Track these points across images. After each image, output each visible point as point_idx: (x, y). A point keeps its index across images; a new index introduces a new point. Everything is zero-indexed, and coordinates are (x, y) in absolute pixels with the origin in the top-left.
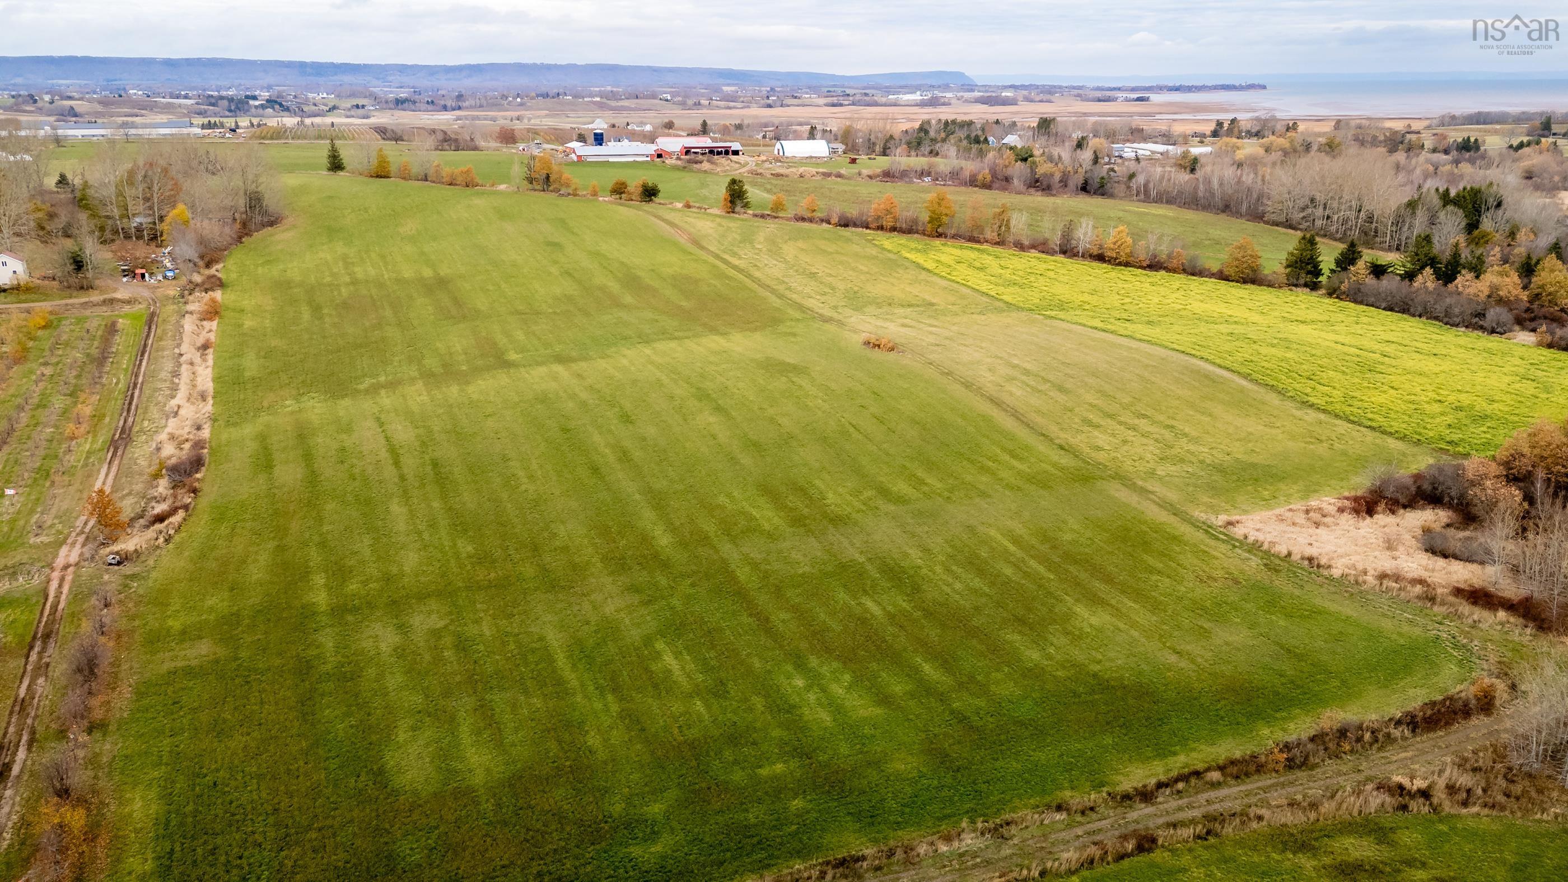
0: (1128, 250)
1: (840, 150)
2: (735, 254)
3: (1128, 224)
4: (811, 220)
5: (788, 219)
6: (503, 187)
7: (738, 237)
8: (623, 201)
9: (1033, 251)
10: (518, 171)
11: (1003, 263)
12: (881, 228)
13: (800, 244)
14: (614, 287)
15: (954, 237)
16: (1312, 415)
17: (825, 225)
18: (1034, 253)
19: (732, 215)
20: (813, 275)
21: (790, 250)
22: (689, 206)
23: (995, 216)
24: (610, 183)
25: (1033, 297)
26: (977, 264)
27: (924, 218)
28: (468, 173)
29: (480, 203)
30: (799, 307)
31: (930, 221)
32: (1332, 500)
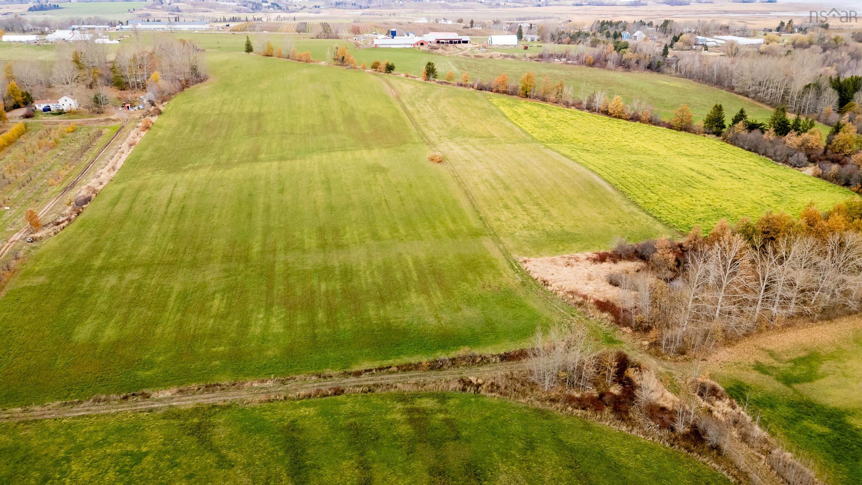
0: (620, 110)
2: (413, 104)
4: (465, 86)
5: (454, 85)
6: (323, 63)
7: (421, 94)
8: (377, 72)
9: (573, 107)
10: (329, 55)
11: (550, 114)
12: (498, 91)
13: (451, 100)
14: (339, 121)
15: (536, 98)
17: (471, 89)
18: (573, 109)
19: (427, 81)
20: (444, 118)
21: (443, 103)
22: (407, 76)
23: (557, 87)
24: (372, 61)
25: (550, 135)
26: (535, 115)
27: (520, 88)
28: (307, 55)
29: (305, 71)
30: (423, 136)
31: (523, 89)
32: (589, 254)
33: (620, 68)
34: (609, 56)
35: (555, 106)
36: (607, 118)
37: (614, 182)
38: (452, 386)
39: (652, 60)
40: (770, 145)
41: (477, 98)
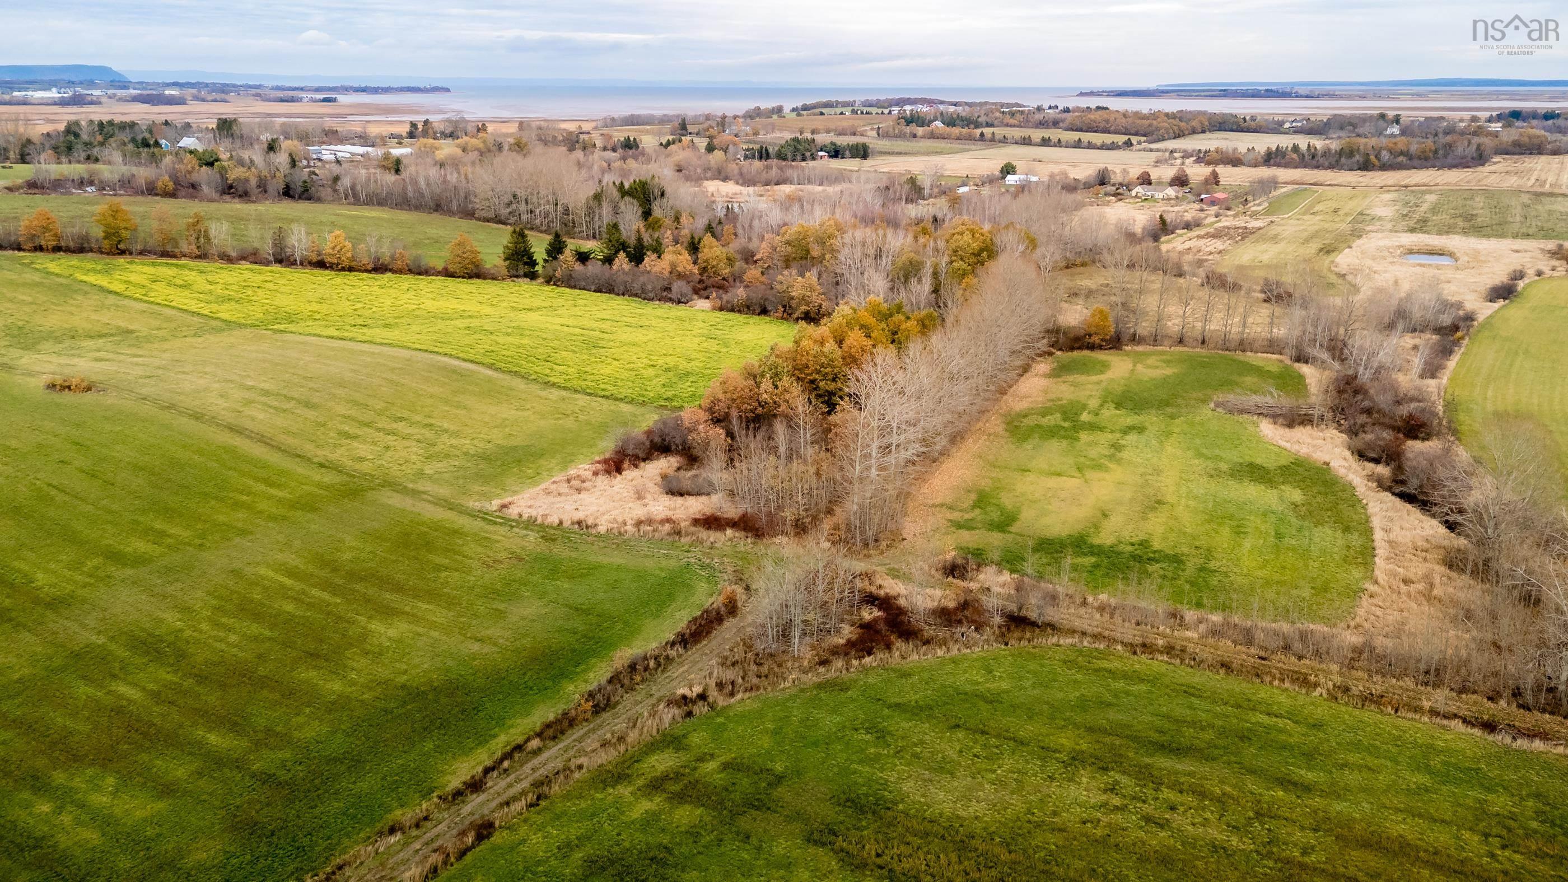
0: (349, 255)
3: (343, 227)
9: (244, 262)
15: (141, 253)
16: (555, 394)
18: (245, 265)
23: (189, 227)
25: (254, 312)
26: (179, 282)
27: (95, 235)
31: (105, 236)
32: (586, 466)
33: (227, 197)
35: (206, 264)
38: (667, 719)
40: (629, 279)
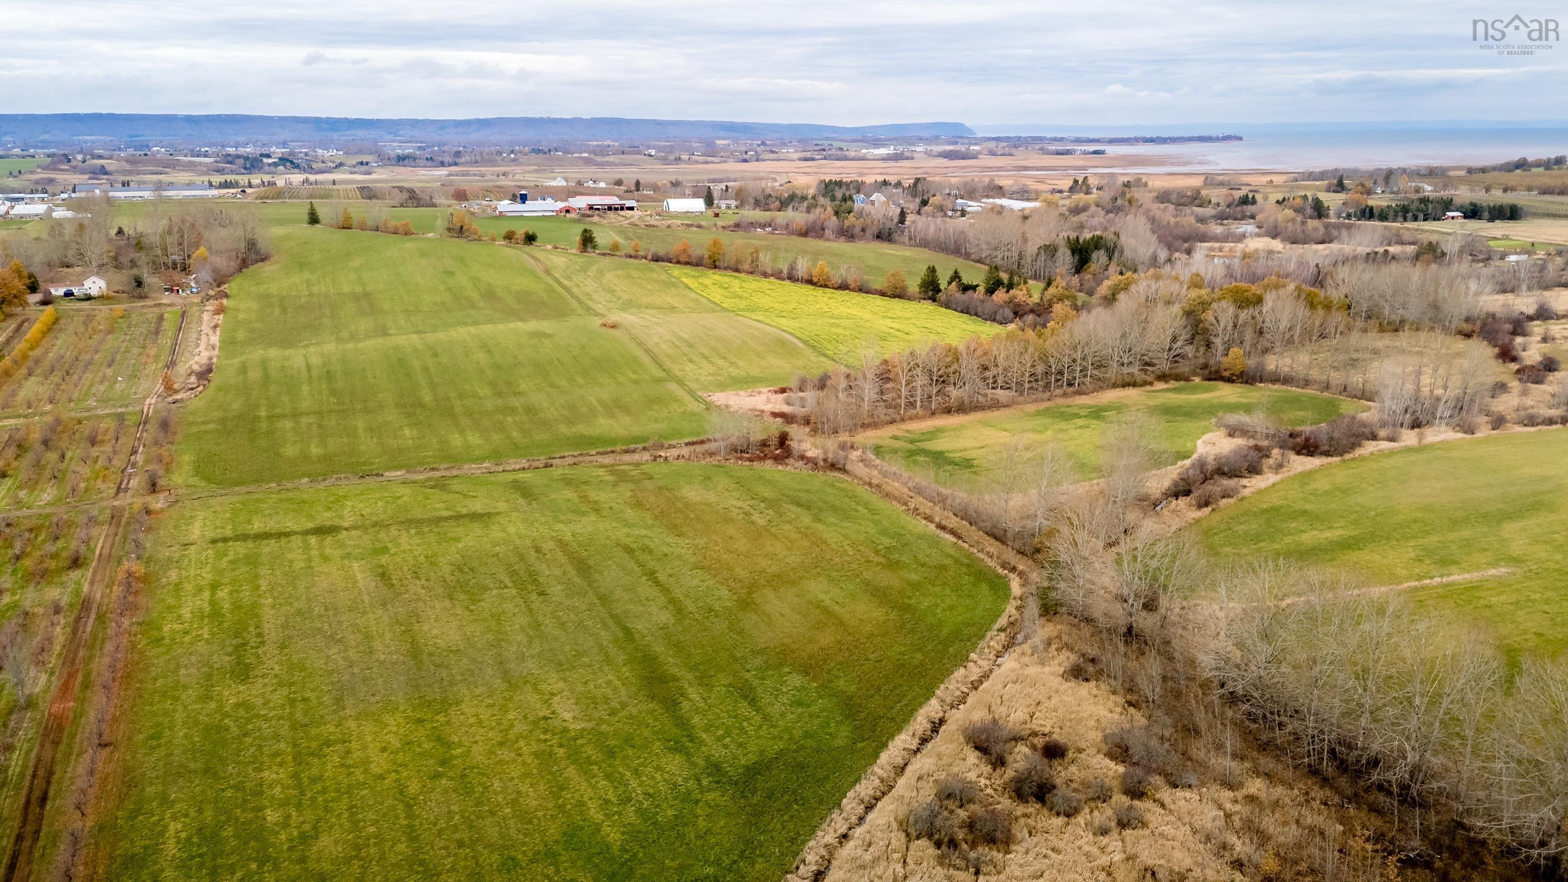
0: (826, 277)
1: (733, 206)
2: (569, 278)
4: (636, 257)
5: (621, 257)
6: (431, 235)
7: (578, 268)
8: (512, 245)
9: (771, 277)
10: (441, 224)
11: (743, 285)
12: (678, 262)
13: (619, 273)
14: (475, 295)
15: (726, 268)
17: (644, 260)
18: (772, 279)
19: (584, 253)
20: (612, 292)
21: (609, 276)
22: (556, 248)
23: (752, 253)
24: (504, 231)
25: (742, 304)
26: (726, 285)
27: (706, 256)
28: (406, 225)
29: (409, 245)
30: (588, 309)
31: (710, 257)
32: (772, 388)
33: (843, 239)
34: (827, 224)
35: (750, 277)
36: (811, 287)
37: (805, 338)
38: (646, 459)
39: (881, 227)
40: (979, 304)
41: (653, 270)
